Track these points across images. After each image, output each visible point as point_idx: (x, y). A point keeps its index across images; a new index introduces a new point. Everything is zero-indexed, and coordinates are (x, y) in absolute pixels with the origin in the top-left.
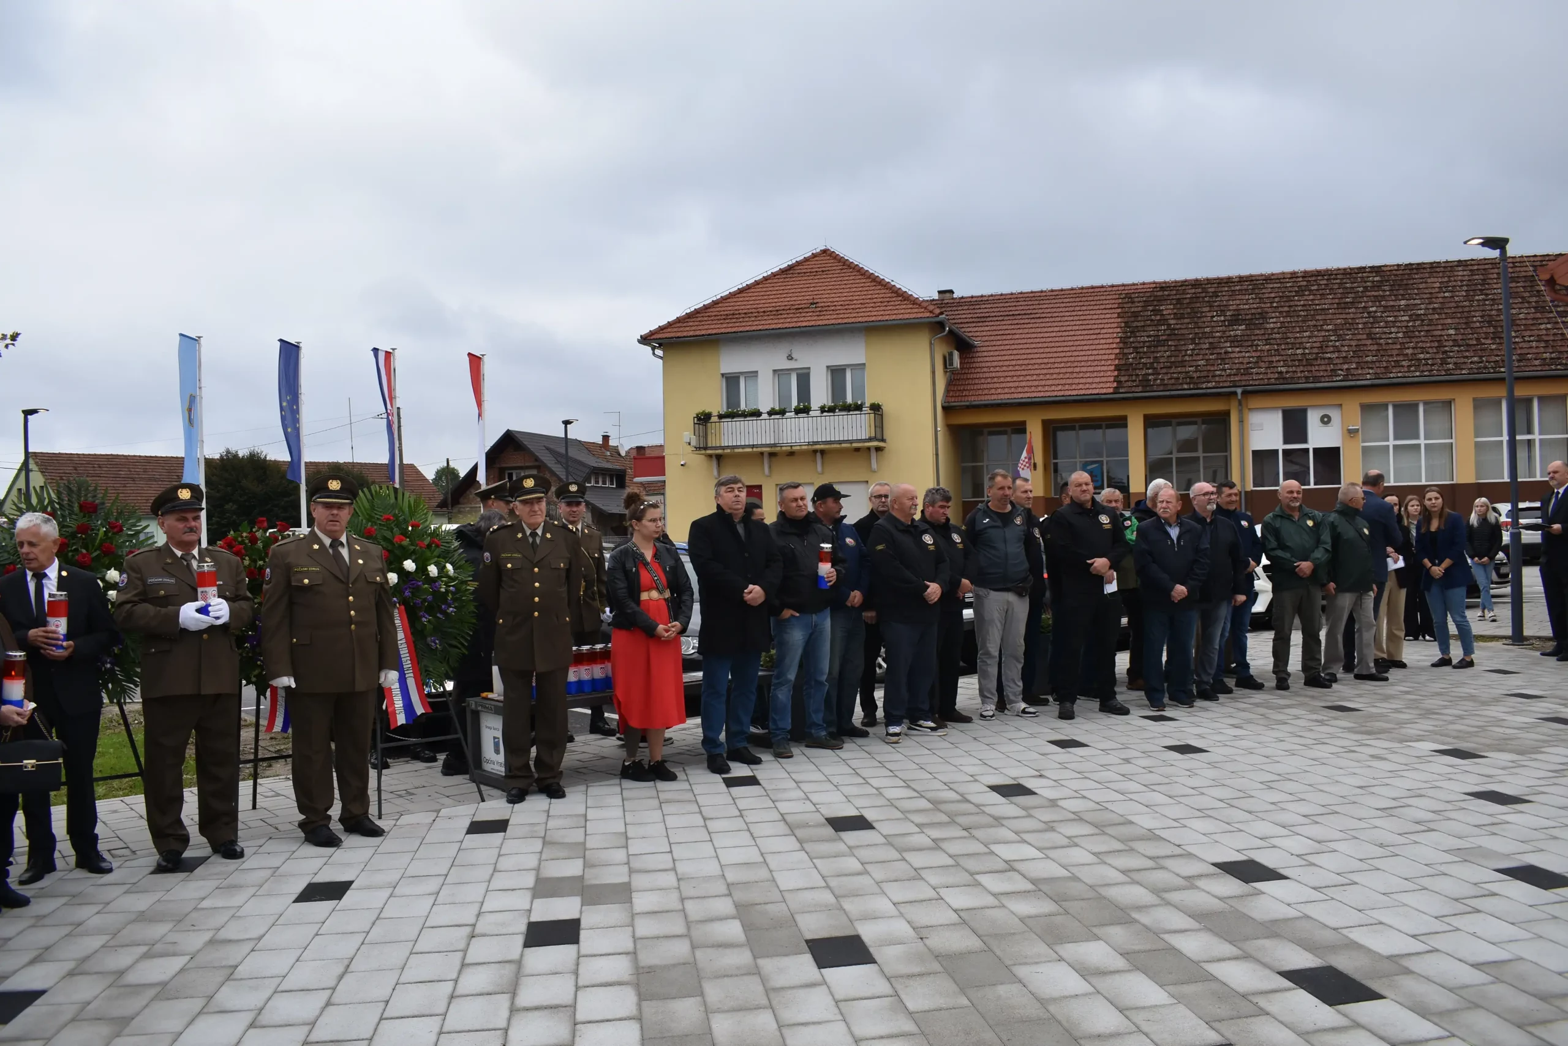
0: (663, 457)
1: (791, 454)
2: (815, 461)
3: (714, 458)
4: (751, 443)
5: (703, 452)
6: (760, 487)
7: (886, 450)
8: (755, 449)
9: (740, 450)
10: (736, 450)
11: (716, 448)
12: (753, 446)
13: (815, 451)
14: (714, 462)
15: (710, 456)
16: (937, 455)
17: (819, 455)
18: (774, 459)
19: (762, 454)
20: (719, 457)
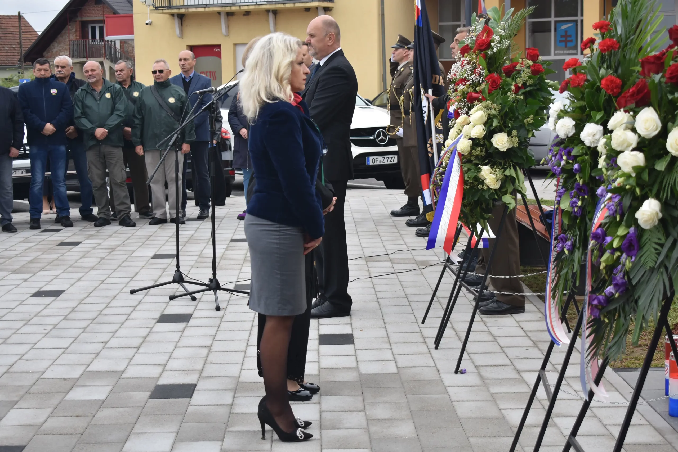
0: (132, 16)
1: (247, 13)
2: (268, 21)
3: (176, 18)
4: (204, 3)
5: (167, 11)
6: (219, 46)
7: (334, 10)
8: (207, 9)
9: (194, 10)
10: (191, 10)
11: (179, 7)
12: (206, 6)
13: (268, 11)
14: (176, 21)
15: (173, 15)
16: (383, 15)
17: (271, 15)
18: (231, 18)
19: (219, 13)
20: (181, 17)
